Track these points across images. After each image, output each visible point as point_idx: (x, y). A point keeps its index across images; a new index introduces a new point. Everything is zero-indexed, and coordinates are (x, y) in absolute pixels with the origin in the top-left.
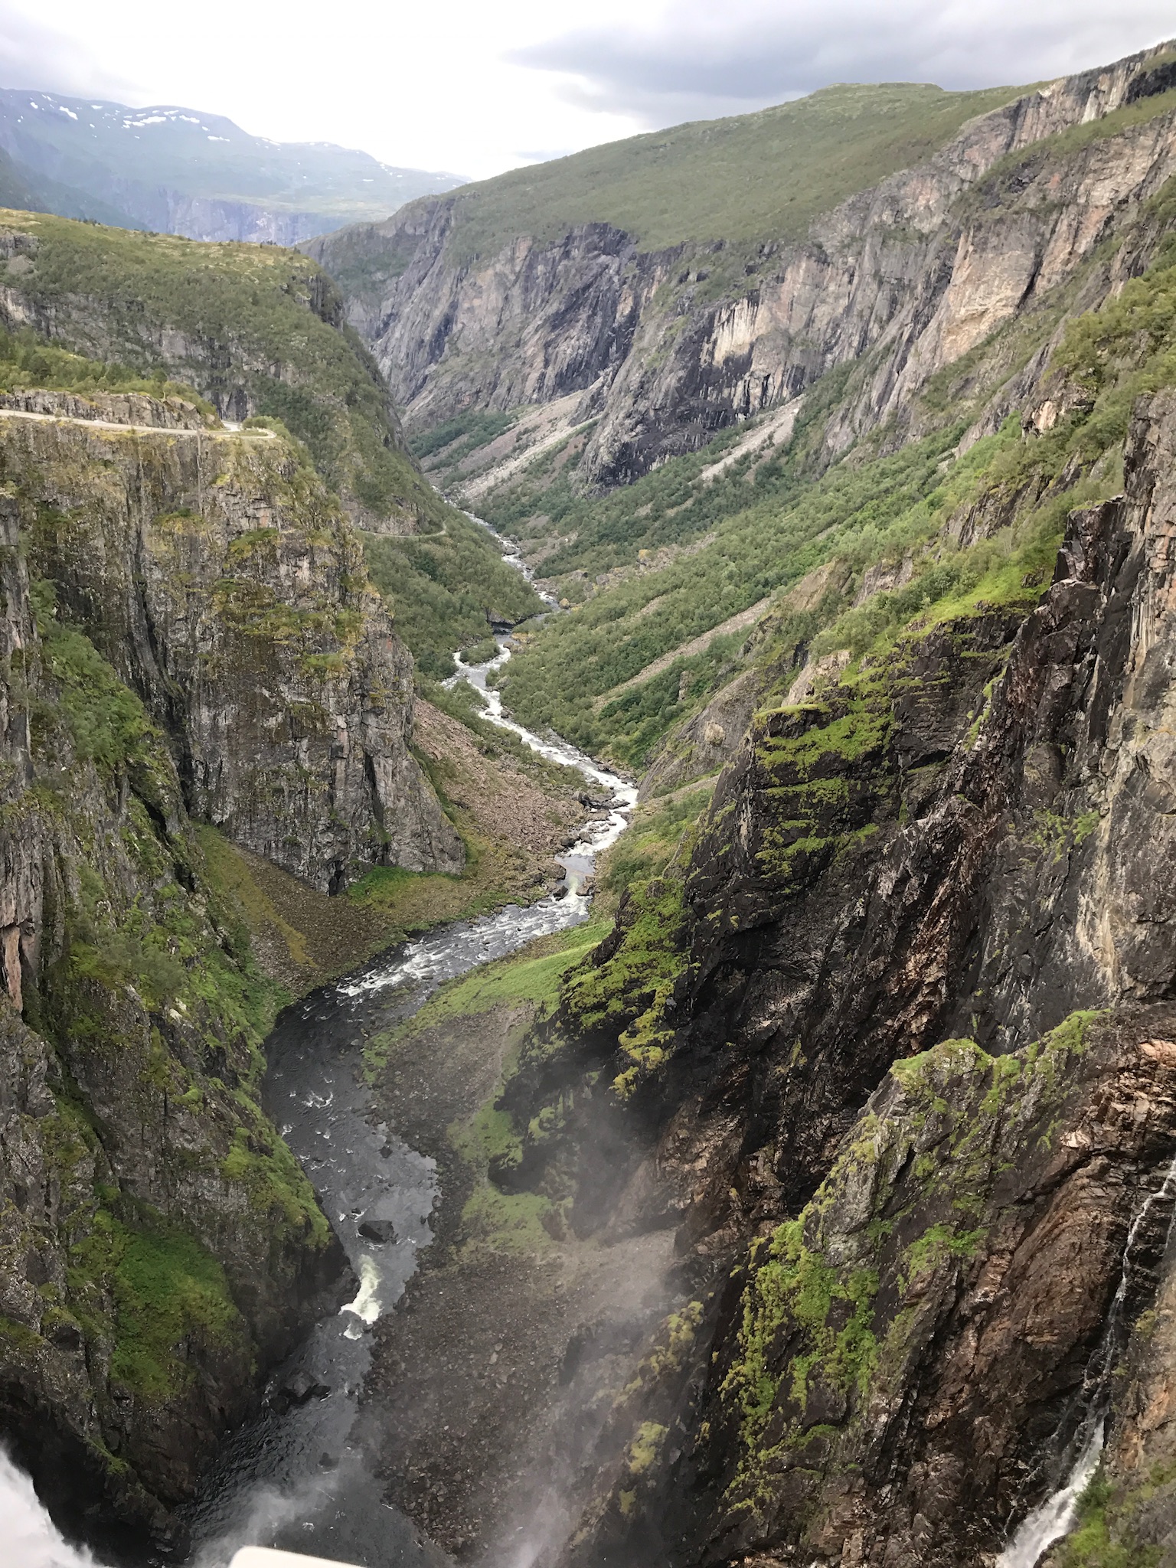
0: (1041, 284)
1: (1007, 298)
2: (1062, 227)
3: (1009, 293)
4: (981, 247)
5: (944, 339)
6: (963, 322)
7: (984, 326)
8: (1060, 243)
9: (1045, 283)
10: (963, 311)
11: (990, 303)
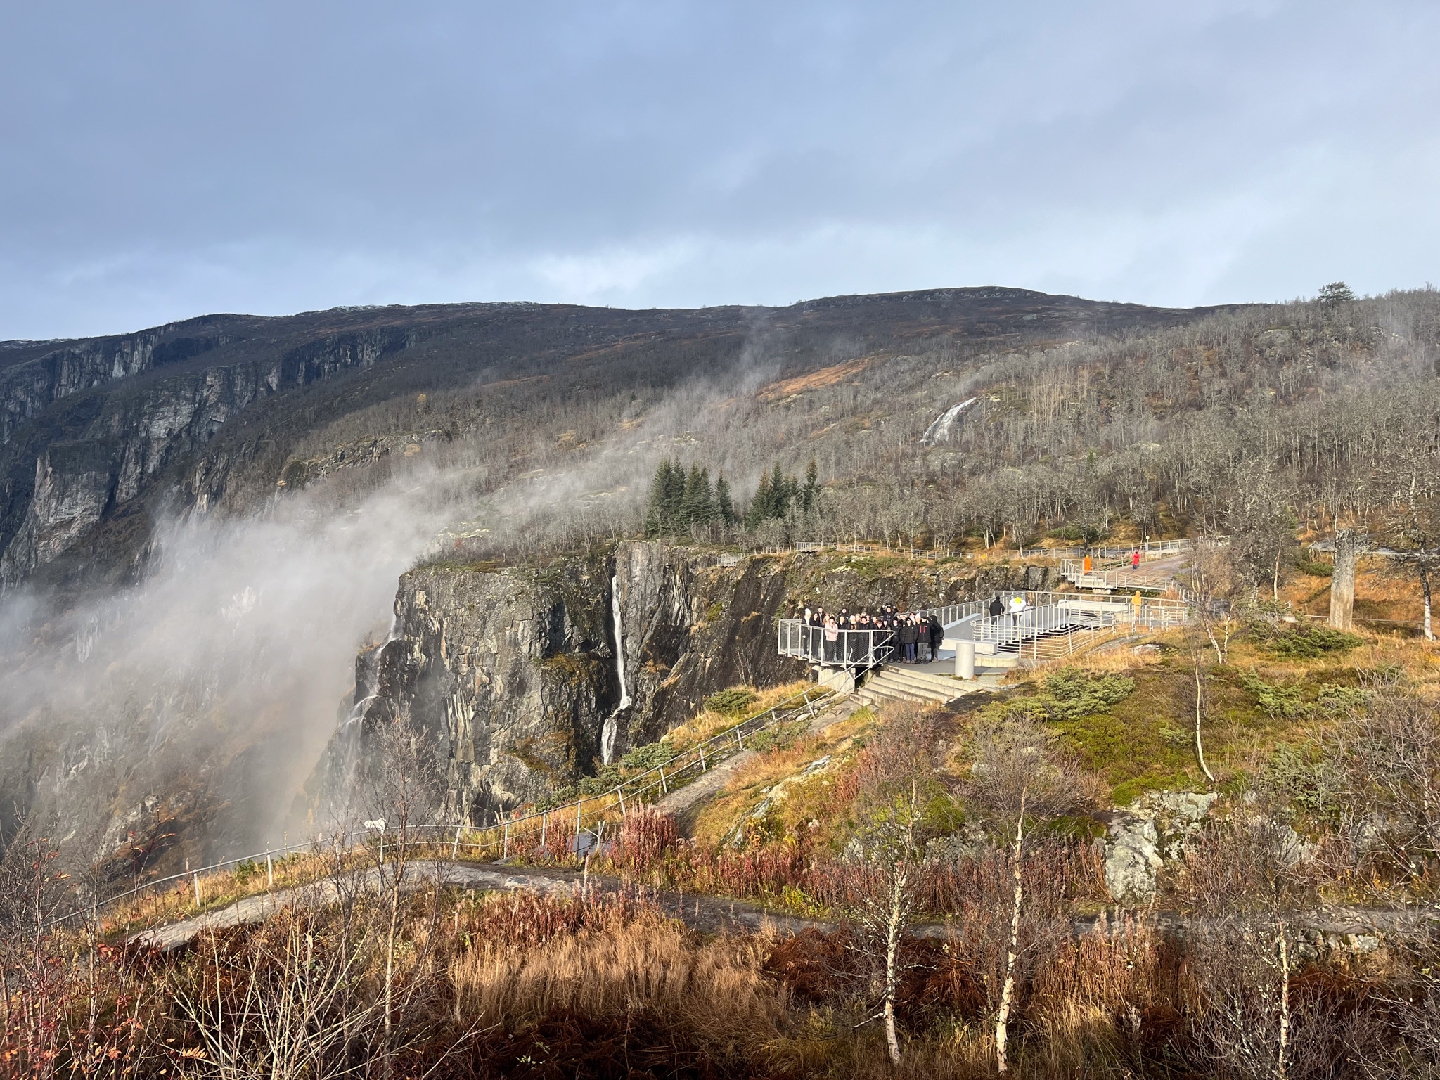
0: (121, 496)
1: (92, 508)
2: (130, 454)
3: (92, 504)
4: (59, 468)
5: (36, 543)
6: (53, 529)
7: (74, 531)
8: (131, 465)
9: (124, 495)
10: (51, 520)
11: (77, 511)
